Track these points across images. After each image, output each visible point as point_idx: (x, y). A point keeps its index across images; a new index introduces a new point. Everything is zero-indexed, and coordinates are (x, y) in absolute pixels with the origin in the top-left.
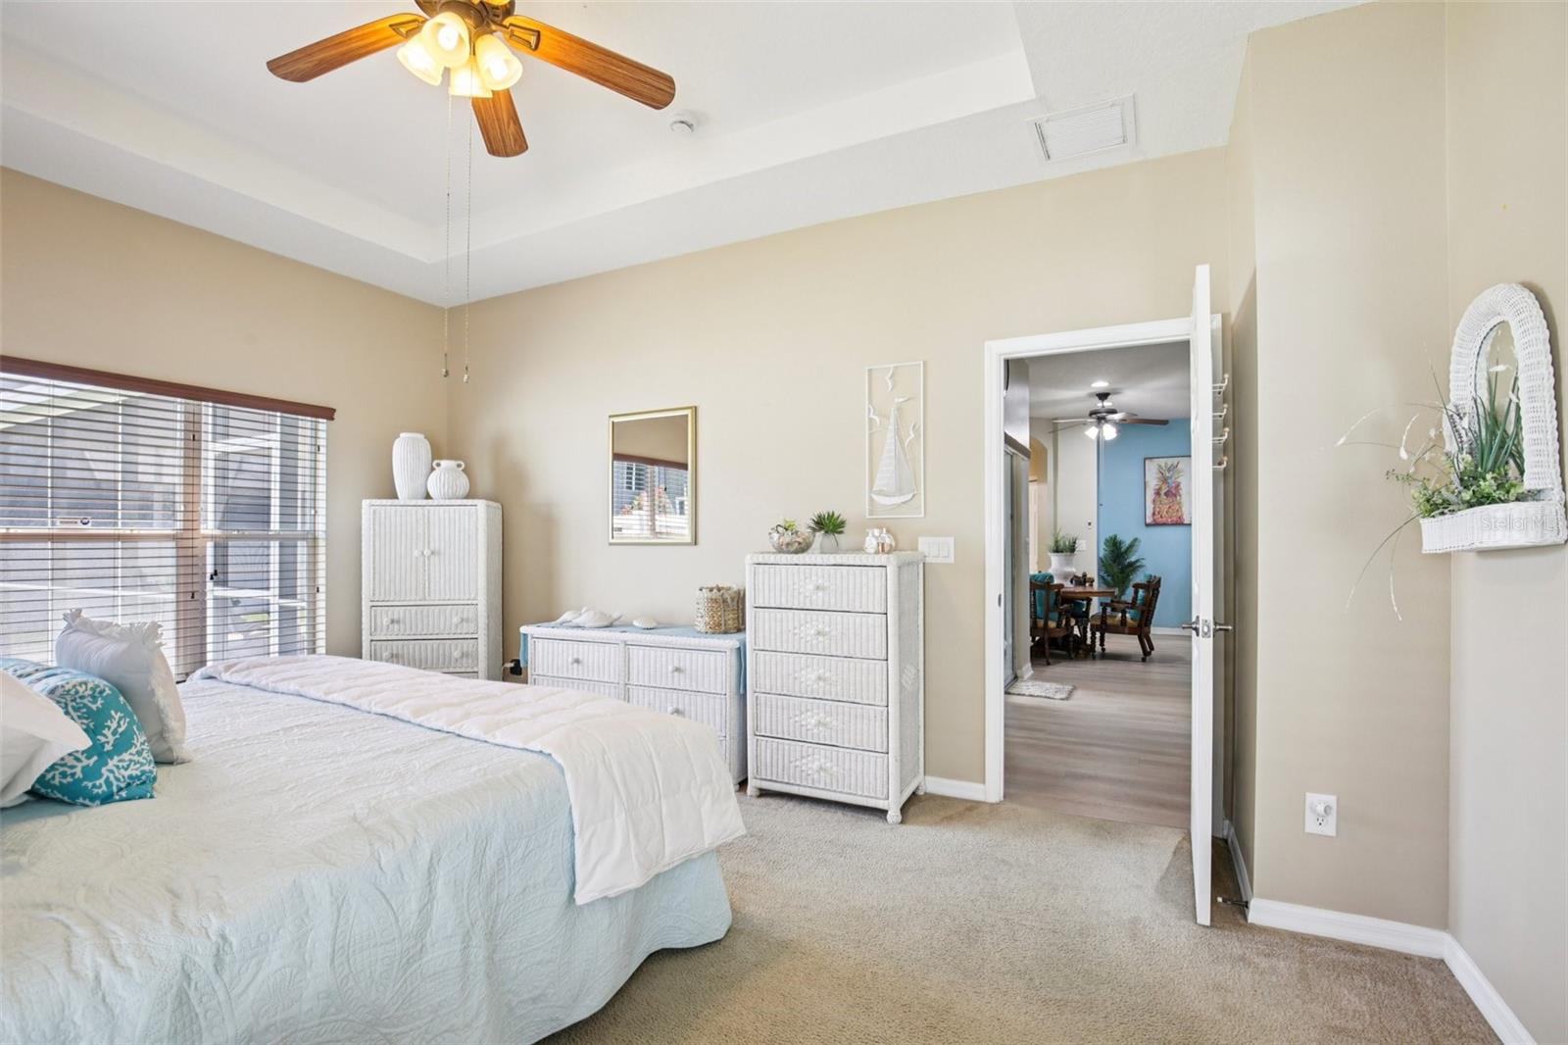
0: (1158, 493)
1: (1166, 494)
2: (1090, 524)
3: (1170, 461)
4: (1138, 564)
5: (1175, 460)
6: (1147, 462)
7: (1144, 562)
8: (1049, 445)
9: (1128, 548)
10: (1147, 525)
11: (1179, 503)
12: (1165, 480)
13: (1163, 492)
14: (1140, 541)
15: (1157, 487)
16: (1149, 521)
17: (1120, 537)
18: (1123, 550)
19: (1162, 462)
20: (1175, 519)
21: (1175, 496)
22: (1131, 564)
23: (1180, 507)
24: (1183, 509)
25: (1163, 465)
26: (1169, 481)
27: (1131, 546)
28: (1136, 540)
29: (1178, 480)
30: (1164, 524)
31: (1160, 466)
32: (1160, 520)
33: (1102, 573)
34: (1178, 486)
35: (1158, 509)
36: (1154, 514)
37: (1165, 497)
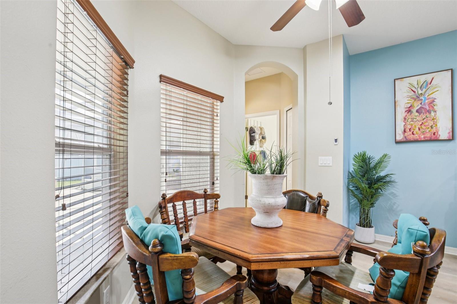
0: (409, 111)
1: (417, 111)
2: (336, 140)
3: (422, 79)
4: (388, 179)
5: (429, 77)
6: (397, 82)
7: (393, 178)
8: (298, 70)
9: (377, 164)
10: (397, 142)
11: (434, 119)
12: (417, 98)
13: (414, 110)
14: (390, 157)
15: (409, 105)
16: (399, 137)
17: (369, 154)
18: (372, 165)
19: (414, 80)
20: (428, 135)
21: (429, 112)
22: (380, 179)
23: (435, 123)
24: (438, 125)
25: (415, 84)
26: (422, 98)
27: (380, 162)
28: (385, 156)
29: (433, 96)
30: (416, 141)
32: (411, 137)
33: (351, 187)
34: (432, 102)
35: (409, 127)
36: (405, 131)
37: (417, 114)
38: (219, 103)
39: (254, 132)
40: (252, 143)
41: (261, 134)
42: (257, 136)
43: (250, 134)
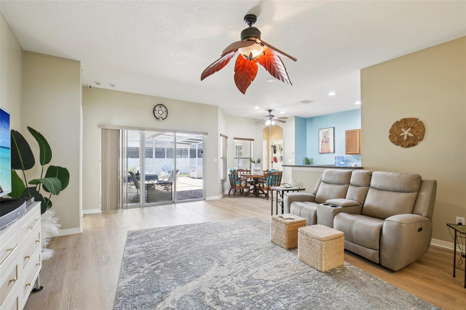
1: (325, 142)
3: (326, 130)
5: (328, 130)
6: (319, 130)
8: (283, 127)
10: (320, 154)
11: (329, 145)
12: (325, 137)
13: (324, 141)
16: (320, 152)
19: (324, 130)
20: (328, 151)
21: (328, 142)
23: (329, 147)
24: (330, 147)
25: (324, 132)
26: (326, 137)
29: (329, 137)
30: (325, 153)
31: (323, 131)
32: (323, 152)
34: (328, 139)
35: (323, 148)
36: (322, 149)
37: (325, 143)
38: (252, 141)
39: (276, 148)
40: (275, 152)
41: (280, 148)
42: (277, 149)
43: (274, 148)
